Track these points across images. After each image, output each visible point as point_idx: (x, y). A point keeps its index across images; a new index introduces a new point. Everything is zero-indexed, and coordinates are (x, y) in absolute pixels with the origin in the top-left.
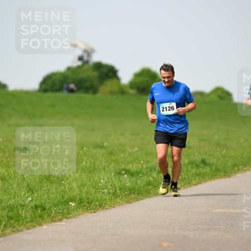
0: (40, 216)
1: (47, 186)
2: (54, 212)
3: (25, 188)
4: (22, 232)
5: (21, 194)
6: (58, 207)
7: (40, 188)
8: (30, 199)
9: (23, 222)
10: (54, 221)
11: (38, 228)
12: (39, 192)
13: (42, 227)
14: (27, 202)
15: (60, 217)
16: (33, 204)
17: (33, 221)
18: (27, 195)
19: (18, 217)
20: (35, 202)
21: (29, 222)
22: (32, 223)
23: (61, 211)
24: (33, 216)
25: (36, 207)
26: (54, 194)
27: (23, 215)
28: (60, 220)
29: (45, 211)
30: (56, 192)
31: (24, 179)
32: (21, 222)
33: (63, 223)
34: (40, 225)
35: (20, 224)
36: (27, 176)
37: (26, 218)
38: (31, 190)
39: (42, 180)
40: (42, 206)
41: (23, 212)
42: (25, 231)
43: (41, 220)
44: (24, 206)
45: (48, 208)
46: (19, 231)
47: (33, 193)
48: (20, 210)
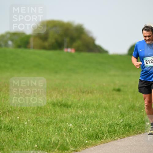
0: (128, 131)
1: (132, 113)
2: (136, 128)
3: (119, 114)
4: (117, 141)
5: (116, 117)
6: (139, 125)
7: (128, 114)
8: (122, 120)
9: (118, 134)
10: (136, 134)
11: (127, 138)
12: (127, 116)
13: (129, 138)
14: (120, 122)
15: (140, 131)
16: (123, 124)
17: (124, 134)
18: (120, 118)
19: (114, 131)
20: (125, 122)
21: (121, 134)
22: (123, 135)
23: (141, 128)
24: (124, 131)
25: (126, 125)
26: (137, 117)
27: (118, 130)
28: (140, 133)
29: (131, 128)
30: (138, 116)
31: (118, 108)
32: (116, 134)
33: (142, 135)
34: (128, 136)
35: (116, 136)
36: (120, 107)
37: (120, 132)
38: (122, 115)
39: (129, 109)
40: (129, 125)
41: (118, 128)
42: (119, 140)
43: (128, 133)
44: (118, 124)
45: (133, 126)
46: (115, 140)
47: (124, 117)
48: (116, 127)
